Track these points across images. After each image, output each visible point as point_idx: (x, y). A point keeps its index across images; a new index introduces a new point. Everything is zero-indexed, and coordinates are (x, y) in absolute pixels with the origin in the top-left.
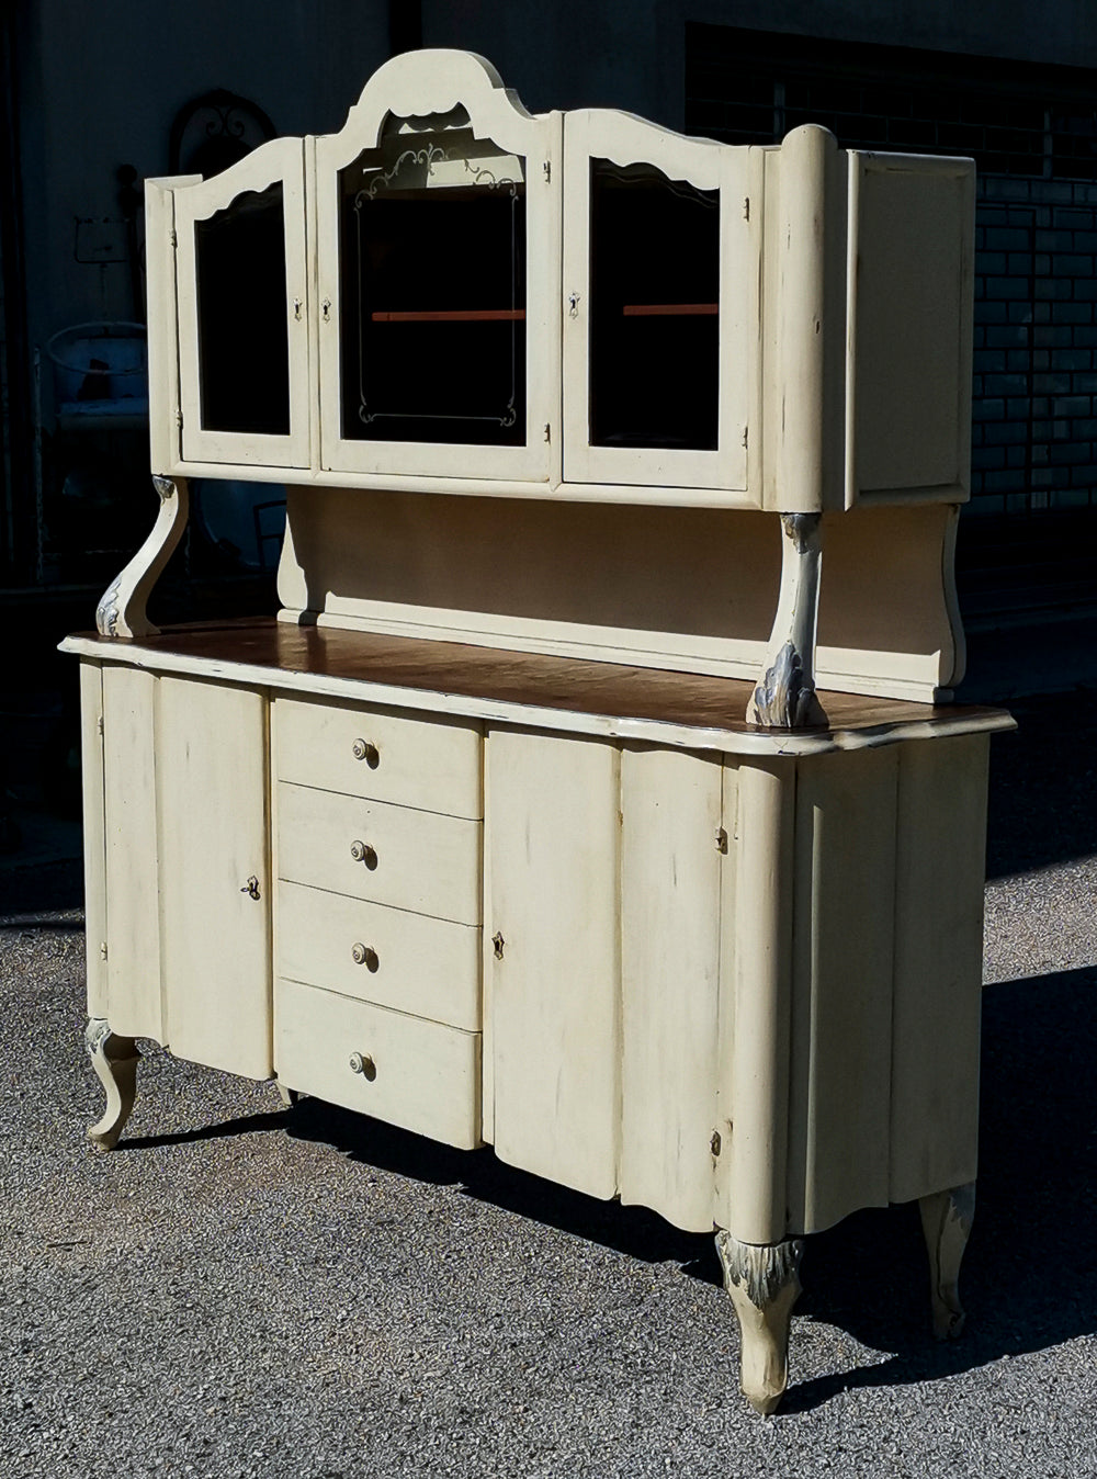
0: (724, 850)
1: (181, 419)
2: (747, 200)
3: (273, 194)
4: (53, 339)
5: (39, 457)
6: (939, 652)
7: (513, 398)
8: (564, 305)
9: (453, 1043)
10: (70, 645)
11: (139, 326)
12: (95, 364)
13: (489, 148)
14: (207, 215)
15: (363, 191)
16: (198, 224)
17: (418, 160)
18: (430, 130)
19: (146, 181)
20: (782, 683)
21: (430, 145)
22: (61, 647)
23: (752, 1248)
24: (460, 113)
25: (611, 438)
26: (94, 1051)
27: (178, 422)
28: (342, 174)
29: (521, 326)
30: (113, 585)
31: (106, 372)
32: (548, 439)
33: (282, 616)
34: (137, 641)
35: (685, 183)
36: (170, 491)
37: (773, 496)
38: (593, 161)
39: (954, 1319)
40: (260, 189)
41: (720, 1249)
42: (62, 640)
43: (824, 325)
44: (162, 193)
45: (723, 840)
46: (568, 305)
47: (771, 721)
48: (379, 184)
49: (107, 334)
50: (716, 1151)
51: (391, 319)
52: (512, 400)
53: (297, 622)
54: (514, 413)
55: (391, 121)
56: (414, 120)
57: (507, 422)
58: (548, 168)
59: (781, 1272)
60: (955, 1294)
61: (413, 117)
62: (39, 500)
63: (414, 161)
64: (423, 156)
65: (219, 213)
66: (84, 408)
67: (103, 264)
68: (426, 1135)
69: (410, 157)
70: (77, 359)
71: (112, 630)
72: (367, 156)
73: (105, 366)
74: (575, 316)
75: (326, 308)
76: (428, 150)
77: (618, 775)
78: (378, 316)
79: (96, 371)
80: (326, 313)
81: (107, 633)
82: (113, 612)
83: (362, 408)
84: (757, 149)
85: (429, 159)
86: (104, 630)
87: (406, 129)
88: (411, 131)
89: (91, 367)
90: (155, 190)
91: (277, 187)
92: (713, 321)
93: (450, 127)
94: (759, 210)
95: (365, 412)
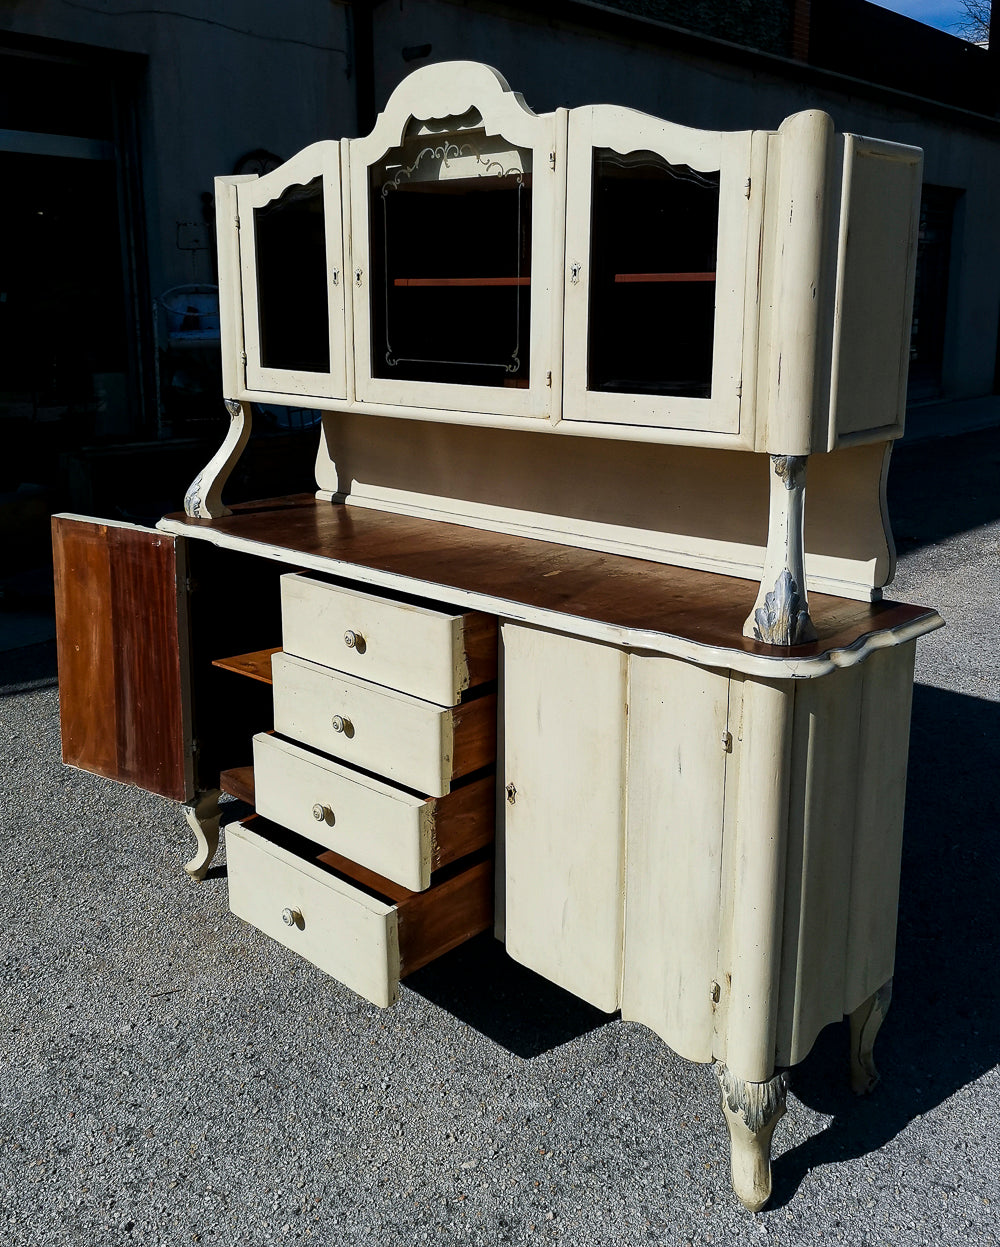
0: (729, 750)
1: (245, 359)
2: (750, 180)
3: (316, 186)
4: (165, 294)
5: (157, 365)
6: (875, 559)
7: (517, 348)
8: (566, 273)
10: (165, 525)
11: (214, 286)
12: (190, 309)
13: (499, 144)
14: (262, 203)
15: (389, 182)
16: (257, 211)
17: (435, 155)
18: (445, 131)
19: (215, 178)
20: (784, 607)
21: (446, 143)
23: (750, 1084)
24: (473, 114)
25: (606, 384)
27: (243, 360)
28: (371, 168)
29: (526, 291)
30: (197, 480)
31: (197, 314)
32: (550, 385)
33: (319, 495)
34: (214, 524)
35: (685, 167)
36: (238, 411)
37: (764, 439)
38: (596, 150)
39: (872, 1081)
40: (304, 182)
41: (718, 1079)
42: (159, 520)
43: (820, 291)
44: (228, 187)
45: (729, 742)
46: (569, 273)
47: (773, 640)
48: (402, 176)
49: (197, 291)
50: (716, 999)
51: (410, 284)
52: (516, 351)
53: (330, 501)
54: (518, 362)
55: (412, 124)
56: (432, 123)
57: (512, 369)
58: (553, 157)
59: (774, 1103)
60: (871, 1061)
61: (433, 120)
62: (158, 390)
63: (433, 157)
64: (440, 152)
65: (273, 202)
66: (184, 335)
67: (194, 250)
69: (429, 153)
70: (179, 306)
71: (196, 513)
72: (392, 154)
73: (196, 311)
74: (575, 283)
75: (358, 275)
76: (444, 148)
77: (625, 673)
78: (400, 282)
79: (192, 314)
80: (358, 279)
81: (193, 515)
82: (197, 500)
83: (388, 354)
84: (760, 134)
85: (446, 155)
86: (190, 513)
87: (424, 131)
88: (429, 132)
89: (188, 311)
90: (223, 185)
91: (318, 180)
92: (710, 287)
93: (462, 128)
94: (760, 190)
95: (390, 357)
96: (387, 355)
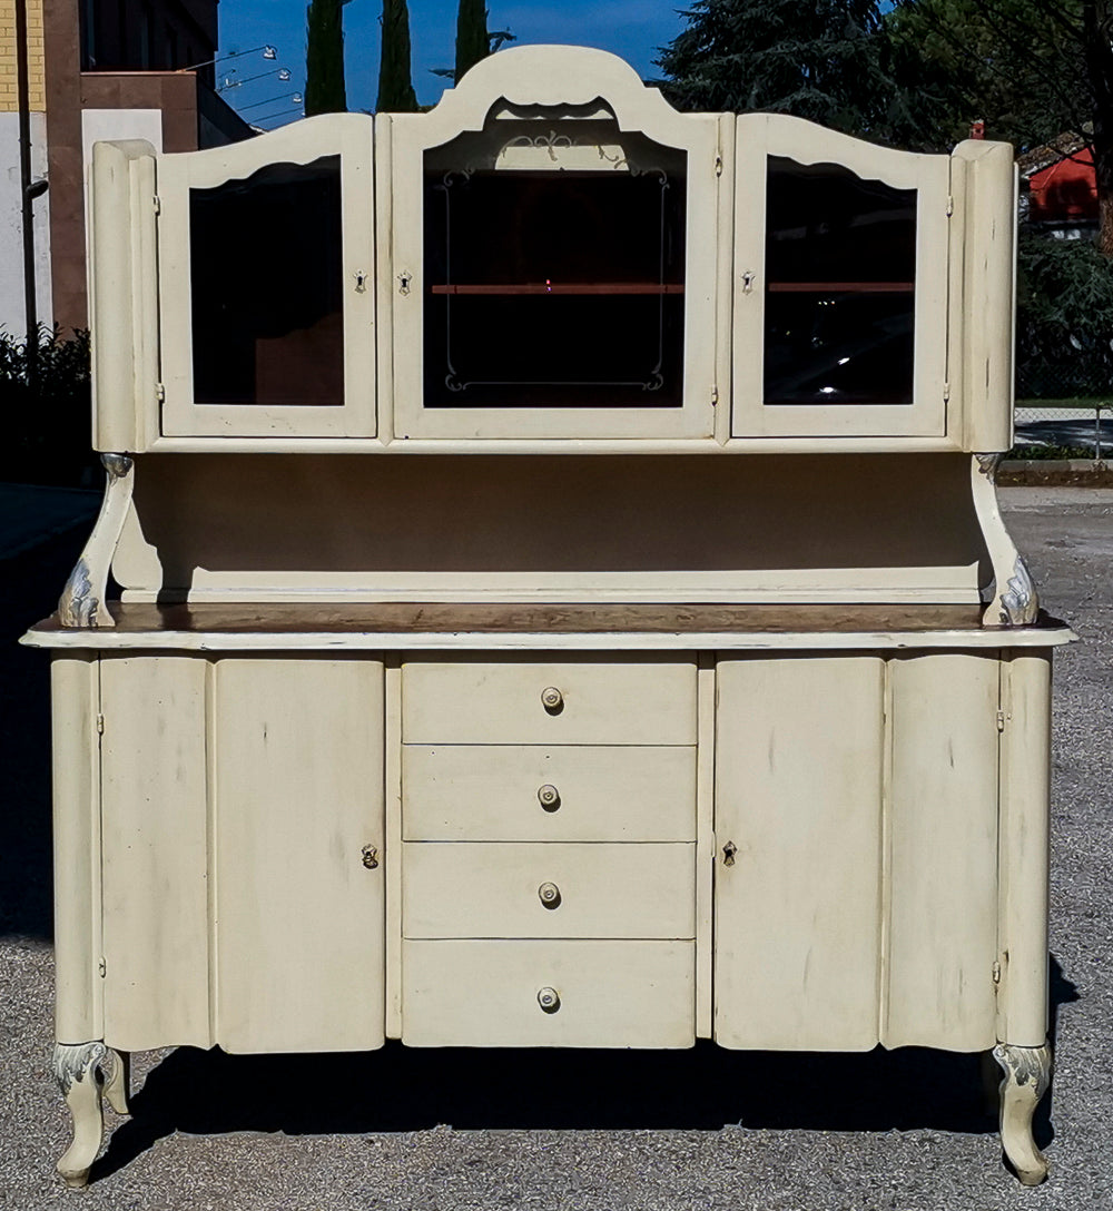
1: (163, 393)
3: (327, 165)
6: (977, 563)
7: (660, 364)
8: (735, 282)
9: (672, 952)
10: (36, 638)
14: (210, 184)
16: (195, 192)
18: (539, 118)
21: (552, 132)
22: (23, 641)
23: (1035, 1050)
24: (598, 105)
26: (79, 1079)
27: (158, 395)
28: (429, 154)
32: (716, 402)
35: (879, 182)
37: (970, 439)
38: (770, 158)
40: (302, 162)
41: (1004, 1061)
42: (24, 632)
46: (739, 282)
50: (996, 979)
52: (659, 367)
53: (155, 601)
54: (662, 379)
55: (503, 108)
56: (536, 109)
57: (652, 386)
58: (721, 161)
61: (536, 106)
65: (234, 183)
68: (632, 1047)
71: (91, 620)
74: (748, 292)
75: (404, 281)
76: (549, 138)
77: (883, 681)
80: (404, 285)
82: (92, 601)
83: (450, 377)
86: (68, 621)
91: (331, 159)
95: (454, 381)
96: (447, 378)
